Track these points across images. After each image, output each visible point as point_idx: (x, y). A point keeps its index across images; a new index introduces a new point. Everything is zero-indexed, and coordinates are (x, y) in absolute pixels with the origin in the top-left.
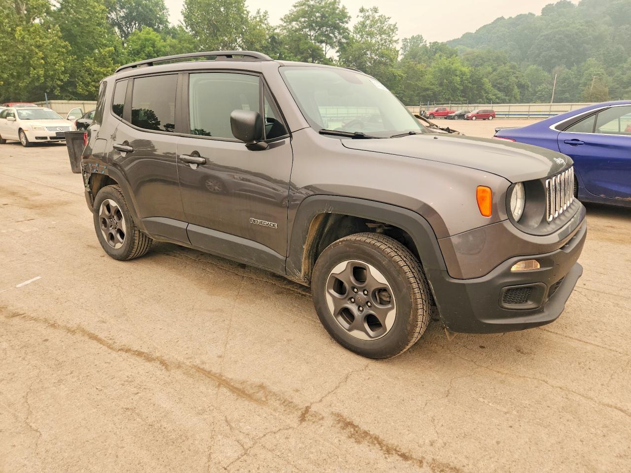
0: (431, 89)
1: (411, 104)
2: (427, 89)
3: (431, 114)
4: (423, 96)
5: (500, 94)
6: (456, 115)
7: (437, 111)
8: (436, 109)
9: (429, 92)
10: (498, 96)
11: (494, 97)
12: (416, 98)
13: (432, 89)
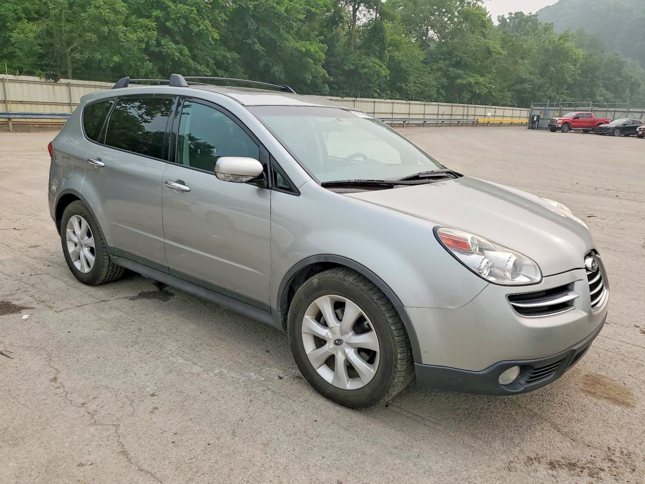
0: (529, 81)
1: (501, 102)
2: (522, 81)
3: (565, 123)
4: (518, 92)
5: (609, 95)
6: (617, 128)
7: (577, 117)
8: (574, 114)
9: (527, 86)
10: (607, 97)
11: (602, 98)
12: (509, 94)
13: (531, 81)
